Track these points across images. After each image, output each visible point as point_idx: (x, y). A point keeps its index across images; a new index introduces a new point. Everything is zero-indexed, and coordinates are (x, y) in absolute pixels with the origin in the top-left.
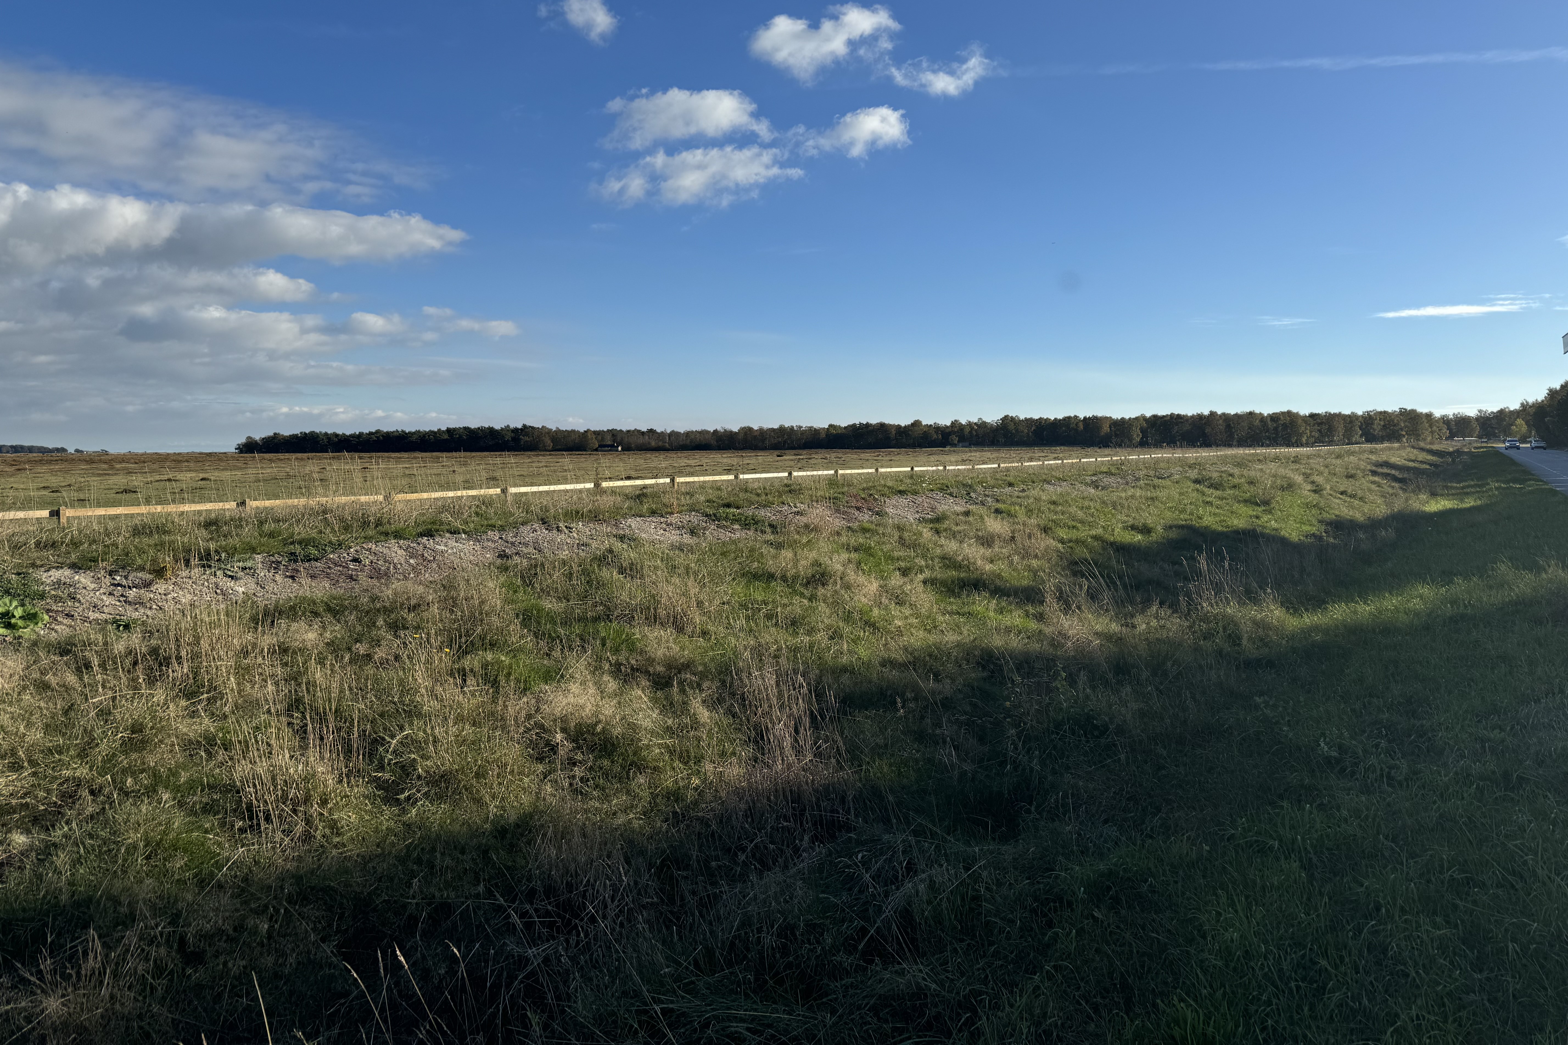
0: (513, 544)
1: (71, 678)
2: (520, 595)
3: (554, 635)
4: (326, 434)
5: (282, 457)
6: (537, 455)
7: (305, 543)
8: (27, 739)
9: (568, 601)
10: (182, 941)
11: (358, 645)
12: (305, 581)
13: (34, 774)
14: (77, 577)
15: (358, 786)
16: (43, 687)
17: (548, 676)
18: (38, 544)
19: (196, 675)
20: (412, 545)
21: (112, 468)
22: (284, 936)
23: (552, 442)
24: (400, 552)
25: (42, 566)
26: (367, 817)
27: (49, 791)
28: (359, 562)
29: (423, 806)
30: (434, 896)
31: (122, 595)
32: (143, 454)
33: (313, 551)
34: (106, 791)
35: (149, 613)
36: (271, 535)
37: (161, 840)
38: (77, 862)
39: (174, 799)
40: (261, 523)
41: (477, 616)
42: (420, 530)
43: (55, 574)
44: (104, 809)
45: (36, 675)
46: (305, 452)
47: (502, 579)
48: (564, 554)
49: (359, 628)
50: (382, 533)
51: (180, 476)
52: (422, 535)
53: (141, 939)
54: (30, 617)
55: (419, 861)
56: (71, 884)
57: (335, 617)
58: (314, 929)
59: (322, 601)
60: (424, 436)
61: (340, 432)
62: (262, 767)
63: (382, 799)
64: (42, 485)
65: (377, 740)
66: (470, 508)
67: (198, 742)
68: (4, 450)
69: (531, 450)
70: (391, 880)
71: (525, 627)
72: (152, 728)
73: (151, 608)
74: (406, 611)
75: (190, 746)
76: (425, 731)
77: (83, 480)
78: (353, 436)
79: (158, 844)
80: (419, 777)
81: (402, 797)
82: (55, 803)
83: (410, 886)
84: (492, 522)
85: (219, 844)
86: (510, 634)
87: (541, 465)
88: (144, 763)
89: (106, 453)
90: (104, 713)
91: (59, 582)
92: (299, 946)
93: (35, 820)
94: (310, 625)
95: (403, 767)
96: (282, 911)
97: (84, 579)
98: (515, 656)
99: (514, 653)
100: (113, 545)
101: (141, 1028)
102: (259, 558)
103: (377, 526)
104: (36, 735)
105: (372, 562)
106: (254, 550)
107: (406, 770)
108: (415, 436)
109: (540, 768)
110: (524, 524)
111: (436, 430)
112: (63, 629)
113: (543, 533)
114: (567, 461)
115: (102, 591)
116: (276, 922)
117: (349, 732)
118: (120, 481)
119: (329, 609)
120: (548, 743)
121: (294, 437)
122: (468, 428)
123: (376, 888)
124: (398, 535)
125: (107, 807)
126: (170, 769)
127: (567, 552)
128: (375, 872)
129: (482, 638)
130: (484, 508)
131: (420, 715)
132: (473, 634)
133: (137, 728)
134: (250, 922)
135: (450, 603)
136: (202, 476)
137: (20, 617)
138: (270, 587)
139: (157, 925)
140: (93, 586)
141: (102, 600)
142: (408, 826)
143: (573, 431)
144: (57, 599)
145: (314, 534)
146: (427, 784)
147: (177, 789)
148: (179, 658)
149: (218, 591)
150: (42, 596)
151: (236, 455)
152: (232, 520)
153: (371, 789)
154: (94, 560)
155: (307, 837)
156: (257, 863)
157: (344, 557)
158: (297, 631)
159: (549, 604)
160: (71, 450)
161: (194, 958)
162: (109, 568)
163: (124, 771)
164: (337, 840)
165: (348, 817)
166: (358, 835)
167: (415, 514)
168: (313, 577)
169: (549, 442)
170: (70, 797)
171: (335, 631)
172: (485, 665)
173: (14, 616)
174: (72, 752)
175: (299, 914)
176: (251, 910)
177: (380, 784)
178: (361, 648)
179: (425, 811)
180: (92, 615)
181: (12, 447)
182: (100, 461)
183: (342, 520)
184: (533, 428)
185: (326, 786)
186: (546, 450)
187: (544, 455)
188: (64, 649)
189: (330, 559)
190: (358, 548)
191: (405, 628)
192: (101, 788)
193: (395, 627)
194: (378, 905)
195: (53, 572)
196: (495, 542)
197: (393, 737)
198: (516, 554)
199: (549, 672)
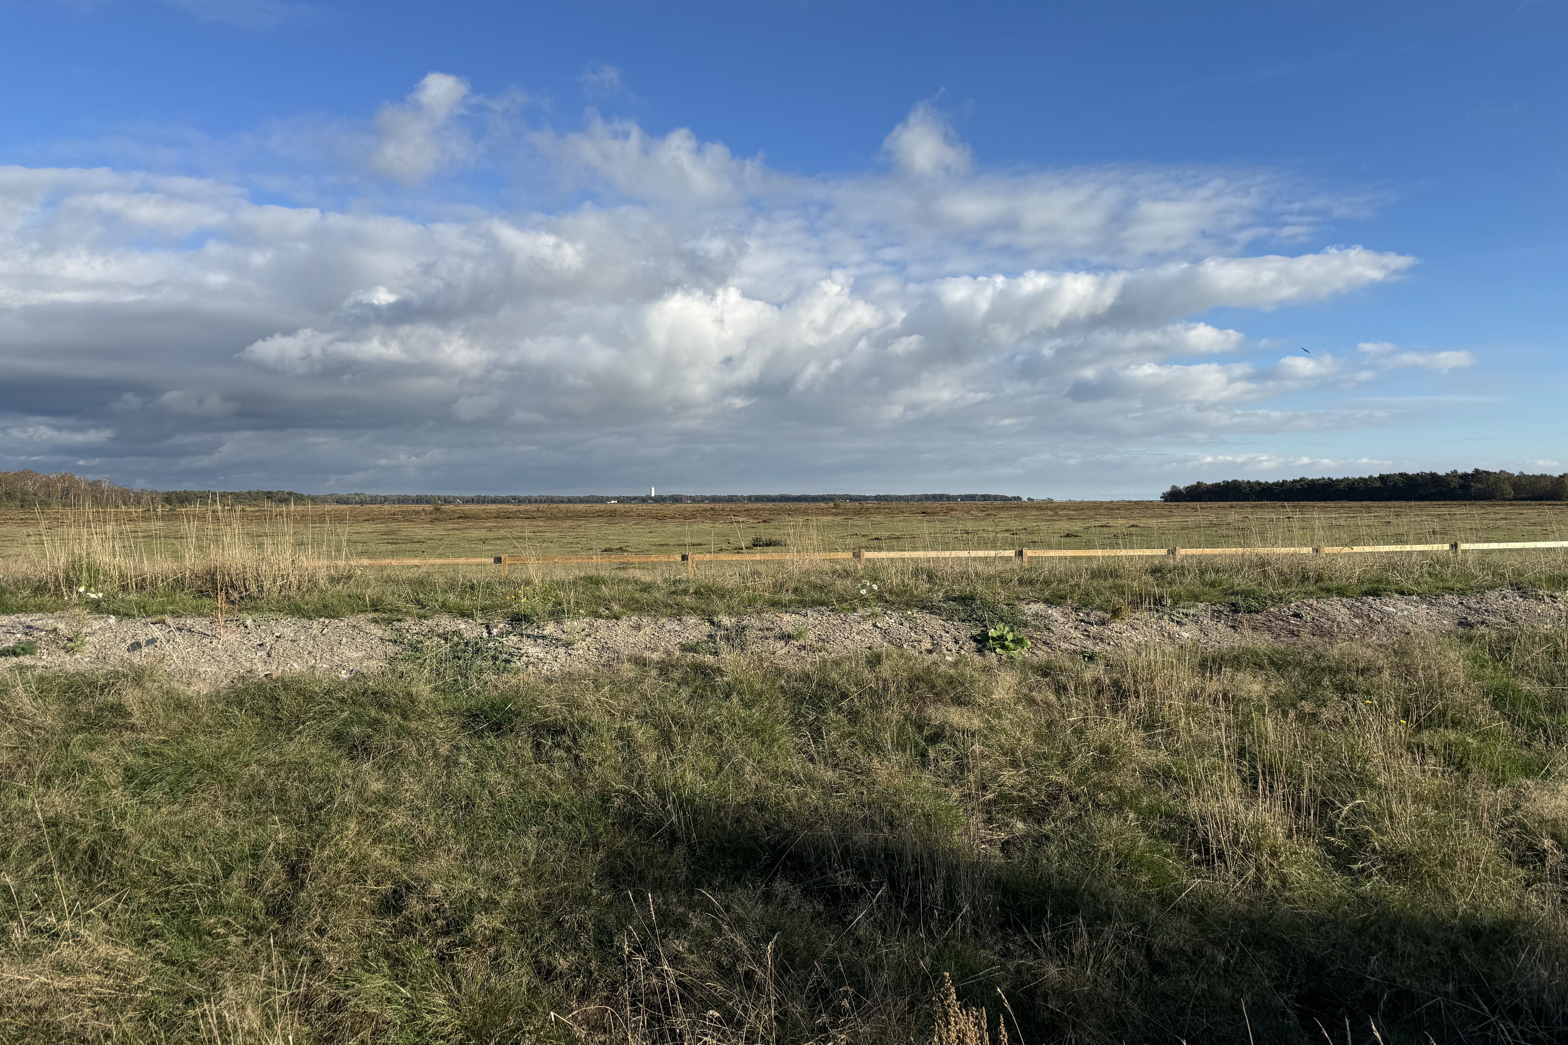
0: (1477, 611)
1: (1052, 698)
2: (1489, 671)
3: (1534, 722)
4: (1249, 482)
5: (1205, 506)
6: (1493, 506)
7: (1246, 594)
8: (1022, 743)
9: (1553, 684)
10: (1149, 949)
11: (1303, 703)
12: (1248, 633)
13: (1028, 773)
14: (1050, 611)
15: (1307, 845)
16: (1032, 702)
17: (1528, 770)
18: (1021, 582)
19: (1151, 710)
20: (1356, 604)
21: (1057, 514)
22: (1240, 973)
23: (1514, 489)
24: (1344, 610)
25: (1023, 599)
26: (1317, 879)
27: (1039, 790)
28: (1301, 618)
29: (1378, 882)
30: (1394, 981)
31: (1085, 630)
32: (1081, 502)
33: (1254, 603)
34: (1082, 800)
35: (1108, 648)
36: (1212, 585)
37: (1129, 854)
38: (1063, 856)
39: (1138, 820)
40: (1202, 573)
41: (1434, 689)
42: (1365, 588)
43: (1035, 607)
44: (1080, 815)
45: (1025, 691)
46: (1227, 501)
47: (1465, 651)
48: (1547, 627)
49: (1303, 686)
50: (1322, 589)
51: (1112, 522)
52: (1367, 593)
53: (1116, 937)
54: (1018, 642)
55: (1375, 938)
56: (1060, 873)
57: (1278, 671)
58: (1268, 976)
59: (1265, 654)
60: (1353, 484)
61: (1263, 481)
62: (1214, 807)
63: (1334, 865)
64: (1005, 528)
65: (1326, 803)
66: (1421, 567)
67: (1155, 772)
68: (977, 498)
69: (1484, 499)
70: (1347, 950)
71: (1496, 708)
72: (1116, 752)
73: (1109, 644)
74: (1355, 674)
75: (1150, 774)
76: (1379, 804)
77: (1035, 524)
78: (1276, 484)
79: (1126, 857)
80: (1374, 851)
81: (1355, 867)
82: (1043, 801)
83: (1367, 962)
84: (1450, 584)
85: (1178, 871)
86: (1477, 713)
87: (1498, 516)
88: (1111, 782)
89: (1051, 501)
90: (1079, 732)
91: (1037, 614)
92: (1254, 987)
93: (1030, 812)
94: (1254, 677)
95: (1355, 837)
96: (1238, 949)
97: (1055, 613)
98: (1483, 740)
99: (1485, 736)
100: (1076, 585)
101: (1118, 1014)
102: (1201, 606)
103: (1317, 582)
104: (1029, 741)
105: (1313, 618)
106: (1196, 598)
107: (1359, 840)
108: (1343, 484)
109: (1522, 873)
110: (1492, 588)
111: (1367, 477)
112: (1042, 655)
113: (1515, 600)
114: (1531, 512)
115: (1070, 625)
116: (1232, 957)
117: (1299, 790)
118: (1065, 526)
119: (1272, 662)
120: (1531, 847)
121: (1217, 485)
122: (1405, 474)
123: (1331, 954)
124: (1341, 592)
125: (1083, 813)
126: (1132, 792)
127: (1550, 626)
128: (1328, 937)
129: (1442, 714)
130: (1438, 567)
131: (1372, 786)
132: (1431, 708)
133: (1104, 750)
134: (1209, 951)
135: (1406, 671)
136: (1131, 522)
137: (1012, 641)
138: (1213, 635)
139: (1130, 928)
140: (1062, 620)
141: (1070, 632)
142: (1363, 899)
143: (1543, 476)
144: (1037, 628)
145: (1253, 586)
146: (1383, 860)
147: (1139, 811)
148: (1136, 692)
149: (1166, 634)
150: (1026, 625)
151: (1162, 504)
152: (1175, 568)
153: (1320, 852)
154: (1063, 597)
155: (1258, 884)
156: (1211, 896)
157: (1285, 612)
158: (1242, 681)
159: (1525, 686)
160: (1025, 499)
161: (1158, 967)
162: (1075, 605)
163: (1096, 785)
164: (1287, 894)
165: (1297, 873)
166: (1308, 895)
167: (1358, 571)
168: (1254, 629)
169: (1509, 489)
170: (1054, 798)
171: (1279, 685)
172: (1447, 745)
173: (1007, 640)
174: (1055, 761)
175: (1254, 957)
176: (1208, 939)
177: (1329, 848)
178: (1307, 706)
179: (1381, 888)
180: (1064, 646)
181: (982, 496)
182: (1047, 508)
183: (1281, 573)
184: (1488, 473)
185: (1275, 838)
186: (1505, 500)
187: (1501, 505)
188: (1045, 671)
189: (1271, 612)
190: (1299, 603)
191: (1353, 691)
192: (1078, 796)
193: (1343, 689)
194: (1332, 971)
195: (1032, 605)
196: (1454, 607)
197: (1344, 803)
198: (1483, 623)
199: (1530, 765)
